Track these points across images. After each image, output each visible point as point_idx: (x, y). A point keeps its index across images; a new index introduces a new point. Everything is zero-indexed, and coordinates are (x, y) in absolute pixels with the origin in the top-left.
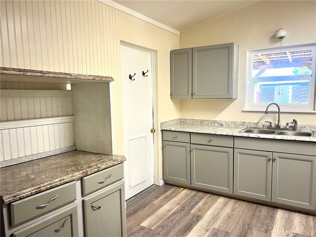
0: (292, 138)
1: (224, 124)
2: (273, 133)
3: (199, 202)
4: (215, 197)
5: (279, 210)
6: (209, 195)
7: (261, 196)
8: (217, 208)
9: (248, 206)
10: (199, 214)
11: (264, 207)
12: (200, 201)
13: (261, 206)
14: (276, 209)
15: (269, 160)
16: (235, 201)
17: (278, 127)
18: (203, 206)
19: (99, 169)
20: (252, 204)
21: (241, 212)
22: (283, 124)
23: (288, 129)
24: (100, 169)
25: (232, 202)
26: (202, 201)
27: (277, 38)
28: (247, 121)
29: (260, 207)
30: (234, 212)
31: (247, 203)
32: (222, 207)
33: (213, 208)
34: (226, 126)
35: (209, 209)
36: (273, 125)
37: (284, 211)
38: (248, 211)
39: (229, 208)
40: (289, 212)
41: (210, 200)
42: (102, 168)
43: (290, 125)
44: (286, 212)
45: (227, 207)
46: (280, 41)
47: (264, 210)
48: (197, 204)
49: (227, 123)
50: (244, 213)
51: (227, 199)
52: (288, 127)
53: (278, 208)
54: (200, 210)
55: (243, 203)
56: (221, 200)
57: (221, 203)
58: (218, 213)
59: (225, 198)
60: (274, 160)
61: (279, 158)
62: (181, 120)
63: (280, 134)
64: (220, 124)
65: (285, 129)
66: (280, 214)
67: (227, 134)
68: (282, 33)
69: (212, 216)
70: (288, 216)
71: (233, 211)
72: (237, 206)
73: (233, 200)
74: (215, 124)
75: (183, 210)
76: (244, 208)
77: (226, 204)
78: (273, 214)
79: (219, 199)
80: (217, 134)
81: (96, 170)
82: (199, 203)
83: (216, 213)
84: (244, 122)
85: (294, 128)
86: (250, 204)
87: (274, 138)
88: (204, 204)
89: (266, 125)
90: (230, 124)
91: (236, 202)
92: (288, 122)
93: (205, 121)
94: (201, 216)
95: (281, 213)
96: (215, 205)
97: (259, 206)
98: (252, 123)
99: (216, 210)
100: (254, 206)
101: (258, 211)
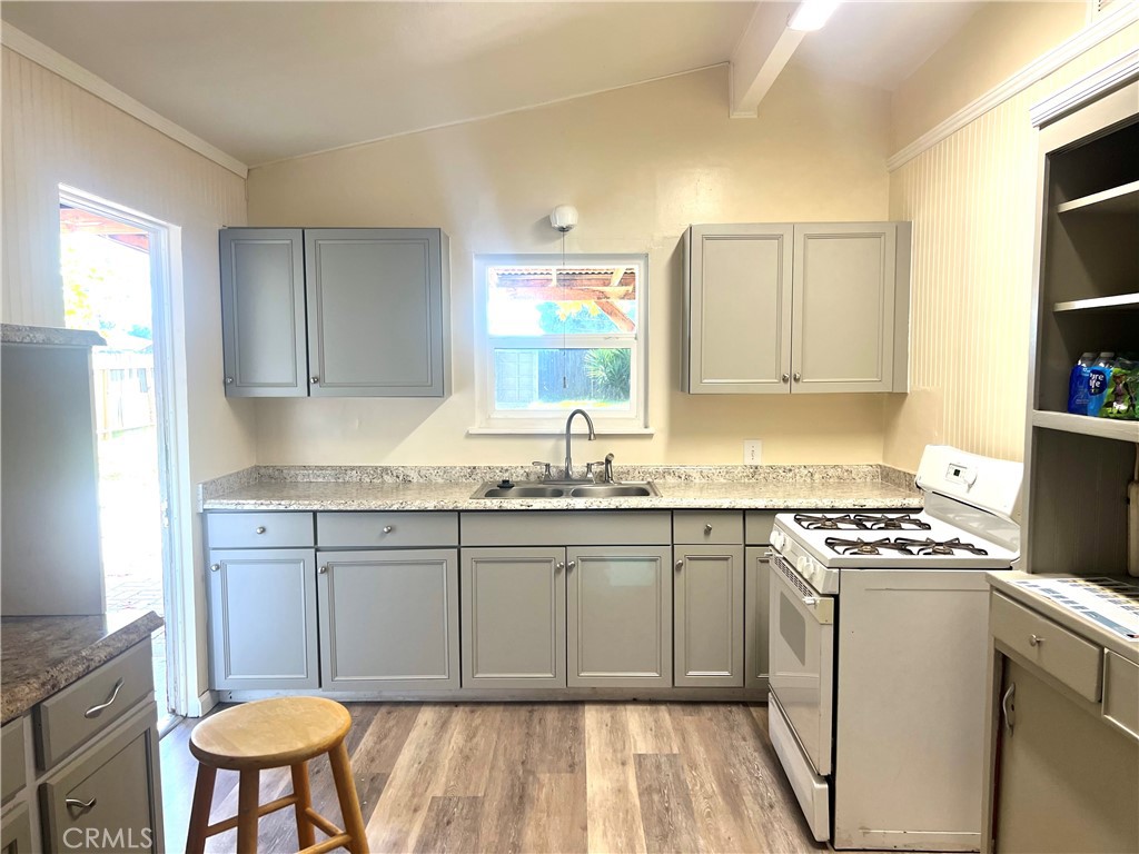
0: (612, 502)
1: (414, 476)
2: (558, 494)
3: (361, 737)
4: (407, 711)
5: (587, 707)
6: (384, 710)
7: (542, 678)
8: (424, 741)
9: (508, 714)
10: (375, 769)
11: (549, 708)
12: (363, 735)
13: (542, 708)
14: (580, 707)
15: (558, 571)
16: (467, 709)
17: (566, 476)
18: (378, 747)
19: (89, 666)
20: (517, 708)
21: (495, 736)
22: (578, 468)
23: (590, 481)
24: (93, 665)
25: (459, 715)
26: (370, 730)
27: (554, 228)
28: (482, 464)
29: (539, 710)
30: (475, 740)
31: (501, 708)
32: (436, 734)
33: (410, 744)
34: (421, 481)
35: (398, 749)
36: (553, 471)
37: (598, 707)
38: (513, 729)
39: (459, 733)
40: (612, 707)
41: (391, 723)
42: (97, 659)
43: (595, 468)
44: (605, 708)
45: (450, 732)
46: (559, 238)
47: (552, 715)
48: (357, 744)
49: (423, 473)
50: (503, 737)
51: (444, 710)
52: (590, 475)
53: (583, 703)
54: (373, 760)
55: (491, 709)
56: (427, 716)
57: (429, 723)
58: (430, 753)
59: (437, 708)
60: (569, 569)
61: (583, 560)
62: (262, 471)
63: (577, 494)
64: (401, 478)
65: (584, 480)
66: (592, 717)
67: (439, 507)
68: (567, 216)
69: (416, 765)
70: (612, 717)
71: (470, 738)
72: (478, 721)
73: (461, 708)
74: (385, 477)
75: (318, 772)
76: (497, 722)
77: (443, 726)
78: (576, 720)
79: (420, 715)
80: (407, 508)
81: (81, 668)
82: (364, 740)
83: (424, 754)
84: (474, 468)
85: (605, 478)
86: (511, 708)
87: (570, 507)
88: (381, 738)
89: (536, 473)
90: (433, 477)
91: (472, 712)
92: (590, 462)
93: (349, 472)
94: (384, 774)
95: (594, 712)
96: (413, 735)
97: (536, 708)
98: (497, 468)
99: (421, 748)
100: (523, 712)
101: (536, 720)
